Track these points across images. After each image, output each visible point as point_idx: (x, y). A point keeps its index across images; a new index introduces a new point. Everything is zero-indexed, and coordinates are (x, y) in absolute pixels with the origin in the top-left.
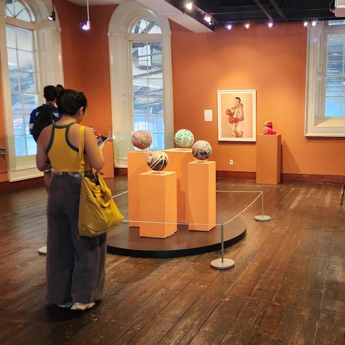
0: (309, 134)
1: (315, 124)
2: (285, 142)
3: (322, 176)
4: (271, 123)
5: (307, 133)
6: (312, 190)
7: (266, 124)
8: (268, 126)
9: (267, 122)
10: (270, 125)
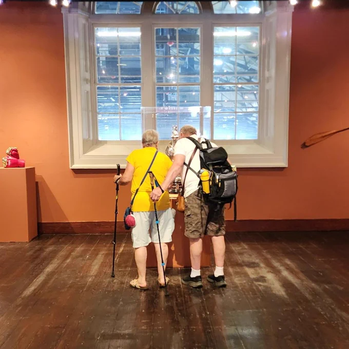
0: (76, 166)
1: (84, 152)
2: (41, 178)
3: (99, 224)
4: (16, 151)
5: (73, 163)
6: (79, 249)
7: (8, 151)
8: (12, 155)
9: (10, 149)
10: (15, 154)
